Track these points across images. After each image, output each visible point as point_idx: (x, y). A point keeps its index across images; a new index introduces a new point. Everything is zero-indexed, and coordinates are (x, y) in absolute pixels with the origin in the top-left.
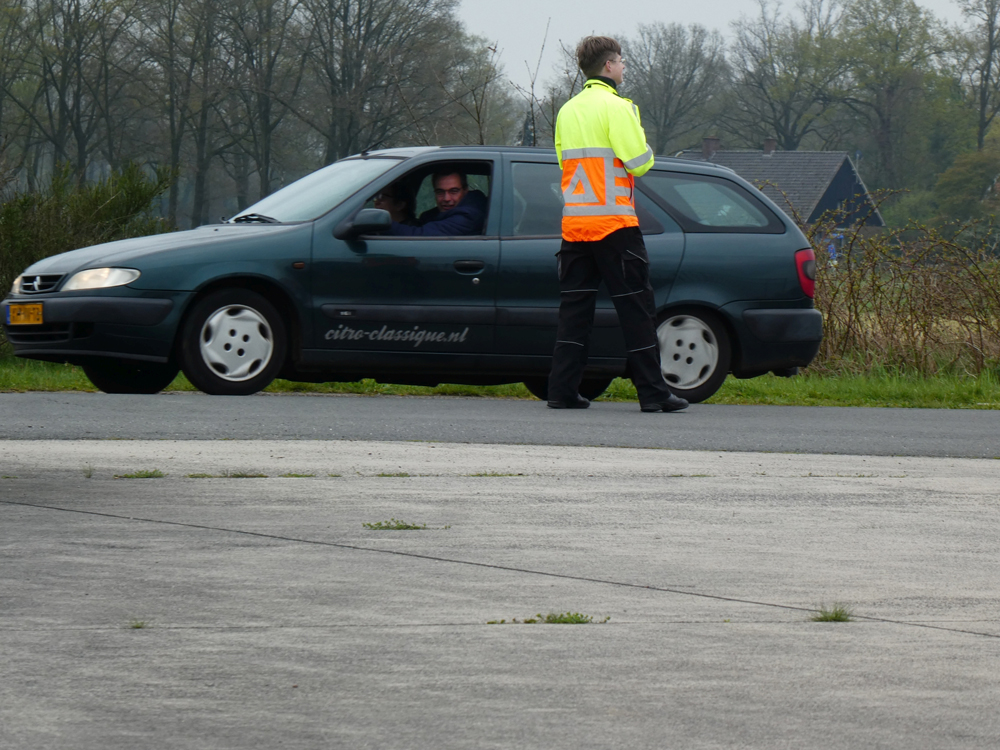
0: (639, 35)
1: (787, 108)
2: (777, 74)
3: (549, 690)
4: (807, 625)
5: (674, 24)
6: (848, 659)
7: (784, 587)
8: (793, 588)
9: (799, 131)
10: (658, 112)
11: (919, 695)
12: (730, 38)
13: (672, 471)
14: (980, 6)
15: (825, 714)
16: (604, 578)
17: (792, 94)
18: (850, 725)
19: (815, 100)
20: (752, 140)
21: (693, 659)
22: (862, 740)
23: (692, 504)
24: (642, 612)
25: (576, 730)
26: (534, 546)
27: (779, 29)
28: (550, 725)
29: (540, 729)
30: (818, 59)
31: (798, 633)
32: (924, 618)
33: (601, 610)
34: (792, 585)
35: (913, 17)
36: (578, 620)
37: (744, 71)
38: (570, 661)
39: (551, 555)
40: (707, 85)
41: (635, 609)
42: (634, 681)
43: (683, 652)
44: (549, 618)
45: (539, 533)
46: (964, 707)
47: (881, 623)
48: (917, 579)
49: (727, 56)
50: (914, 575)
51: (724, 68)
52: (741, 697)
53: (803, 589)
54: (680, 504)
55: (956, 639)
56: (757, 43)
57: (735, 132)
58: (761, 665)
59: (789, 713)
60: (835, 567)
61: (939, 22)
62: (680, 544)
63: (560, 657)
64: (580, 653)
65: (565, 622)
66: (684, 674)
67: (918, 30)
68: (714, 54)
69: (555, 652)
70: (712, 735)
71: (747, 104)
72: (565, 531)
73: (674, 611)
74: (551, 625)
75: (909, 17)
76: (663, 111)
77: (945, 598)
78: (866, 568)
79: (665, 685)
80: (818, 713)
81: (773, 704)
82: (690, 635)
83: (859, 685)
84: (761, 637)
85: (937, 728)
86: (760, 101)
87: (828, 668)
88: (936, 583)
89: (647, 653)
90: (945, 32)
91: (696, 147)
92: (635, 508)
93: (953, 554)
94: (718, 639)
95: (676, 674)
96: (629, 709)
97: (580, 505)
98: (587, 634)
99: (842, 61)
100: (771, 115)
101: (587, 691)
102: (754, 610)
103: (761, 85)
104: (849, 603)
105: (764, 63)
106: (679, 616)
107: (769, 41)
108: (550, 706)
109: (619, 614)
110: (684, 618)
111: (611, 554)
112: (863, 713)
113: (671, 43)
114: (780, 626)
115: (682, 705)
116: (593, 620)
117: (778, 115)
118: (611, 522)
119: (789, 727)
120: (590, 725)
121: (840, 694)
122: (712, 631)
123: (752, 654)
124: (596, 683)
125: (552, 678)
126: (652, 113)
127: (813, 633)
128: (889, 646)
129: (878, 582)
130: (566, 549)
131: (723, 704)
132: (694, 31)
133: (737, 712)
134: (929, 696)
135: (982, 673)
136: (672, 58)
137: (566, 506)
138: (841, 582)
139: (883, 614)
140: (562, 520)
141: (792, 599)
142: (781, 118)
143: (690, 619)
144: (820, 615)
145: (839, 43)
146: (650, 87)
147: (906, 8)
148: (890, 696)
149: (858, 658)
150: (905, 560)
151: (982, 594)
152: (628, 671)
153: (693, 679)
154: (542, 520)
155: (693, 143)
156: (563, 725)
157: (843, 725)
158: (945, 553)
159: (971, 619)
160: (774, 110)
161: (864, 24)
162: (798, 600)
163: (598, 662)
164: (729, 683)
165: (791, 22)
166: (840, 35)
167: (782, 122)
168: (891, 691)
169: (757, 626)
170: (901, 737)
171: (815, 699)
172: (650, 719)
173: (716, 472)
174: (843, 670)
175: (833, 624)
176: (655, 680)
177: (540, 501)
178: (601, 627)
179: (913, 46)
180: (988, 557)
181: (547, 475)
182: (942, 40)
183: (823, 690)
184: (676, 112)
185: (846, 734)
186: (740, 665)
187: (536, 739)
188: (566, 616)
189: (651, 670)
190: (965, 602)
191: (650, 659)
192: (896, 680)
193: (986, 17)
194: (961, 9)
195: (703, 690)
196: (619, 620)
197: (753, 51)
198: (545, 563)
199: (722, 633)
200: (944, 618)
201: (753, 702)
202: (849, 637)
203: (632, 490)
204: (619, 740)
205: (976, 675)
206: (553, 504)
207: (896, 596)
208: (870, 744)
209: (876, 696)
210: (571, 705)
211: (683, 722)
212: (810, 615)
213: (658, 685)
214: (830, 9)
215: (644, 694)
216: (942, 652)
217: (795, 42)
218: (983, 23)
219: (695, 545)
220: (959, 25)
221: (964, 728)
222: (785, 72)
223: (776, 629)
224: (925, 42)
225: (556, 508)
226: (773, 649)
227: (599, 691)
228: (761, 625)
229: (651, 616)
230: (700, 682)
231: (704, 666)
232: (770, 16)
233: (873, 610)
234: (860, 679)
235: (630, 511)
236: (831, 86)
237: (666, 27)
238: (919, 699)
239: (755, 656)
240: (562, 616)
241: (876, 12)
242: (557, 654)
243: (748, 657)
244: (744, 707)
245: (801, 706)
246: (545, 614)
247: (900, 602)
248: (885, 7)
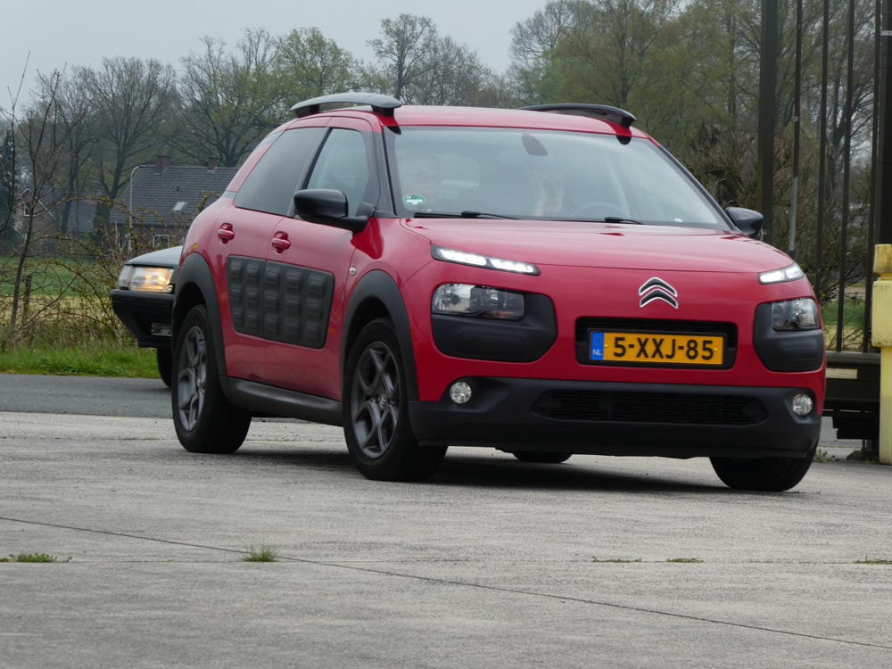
0: (104, 67)
1: (228, 131)
2: (221, 103)
3: (19, 617)
4: (239, 565)
5: (133, 59)
6: (272, 593)
7: (220, 533)
8: (228, 534)
9: (238, 151)
10: (119, 133)
11: (332, 623)
12: (181, 72)
13: (127, 435)
14: (391, 49)
15: (253, 639)
16: (67, 524)
17: (232, 120)
18: (273, 648)
19: (252, 125)
20: (198, 158)
21: (141, 592)
22: (283, 661)
23: (143, 463)
24: (99, 553)
25: (42, 652)
26: (8, 497)
27: (223, 65)
28: (20, 647)
29: (12, 650)
30: (255, 91)
31: (231, 571)
32: (335, 559)
33: (64, 551)
34: (226, 531)
35: (335, 58)
36: (45, 560)
37: (193, 100)
38: (38, 594)
39: (22, 504)
40: (161, 111)
41: (94, 551)
42: (91, 610)
43: (133, 586)
44: (19, 557)
45: (12, 486)
46: (369, 634)
47: (301, 563)
48: (332, 526)
49: (178, 86)
50: (329, 523)
51: (175, 96)
52: (182, 625)
53: (236, 534)
54: (133, 463)
55: (363, 577)
56: (204, 77)
57: (184, 151)
58: (200, 597)
59: (222, 638)
60: (263, 516)
61: (356, 62)
62: (132, 496)
63: (28, 591)
64: (45, 588)
65: (33, 561)
66: (134, 605)
67: (338, 68)
68: (167, 84)
69: (25, 586)
70: (157, 656)
71: (195, 128)
72: (34, 485)
73: (126, 552)
74: (21, 564)
75: (331, 58)
76: (124, 132)
77: (355, 543)
78: (289, 517)
79: (117, 615)
80: (247, 639)
81: (209, 630)
82: (140, 572)
83: (282, 615)
84: (201, 574)
85: (346, 651)
86: (205, 126)
87: (257, 601)
88: (348, 529)
89: (103, 587)
90: (362, 71)
91: (151, 162)
92: (95, 466)
93: (362, 505)
94: (163, 575)
95: (128, 605)
96: (87, 634)
97: (48, 463)
98: (52, 571)
99: (274, 93)
100: (215, 137)
101: (51, 619)
102: (194, 551)
103: (206, 112)
104: (275, 546)
105: (209, 93)
106: (130, 557)
107: (214, 75)
108: (20, 631)
109: (80, 554)
110: (135, 558)
111: (73, 504)
112: (284, 639)
113: (131, 75)
114: (216, 565)
115: (132, 631)
116: (58, 560)
117: (221, 138)
118: (75, 477)
119: (222, 650)
120: (54, 648)
121: (265, 622)
122: (159, 569)
123: (192, 588)
124: (59, 612)
125: (22, 608)
126: (114, 133)
127: (244, 571)
128: (307, 582)
129: (299, 529)
130: (36, 499)
131: (167, 630)
132: (151, 65)
133: (179, 638)
134: (340, 624)
135: (384, 605)
136: (132, 88)
137: (36, 463)
138: (268, 529)
139: (303, 555)
140: (32, 475)
141: (226, 542)
142: (223, 140)
143: (140, 559)
144: (249, 556)
145: (272, 79)
146: (113, 112)
147: (330, 49)
148: (308, 624)
149: (281, 592)
150: (322, 510)
151: (385, 539)
152: (86, 602)
153: (142, 610)
154: (15, 475)
155: (148, 159)
156: (32, 647)
157: (268, 648)
158: (355, 505)
159: (376, 560)
160: (217, 133)
161: (294, 62)
162: (232, 543)
163: (61, 595)
164: (172, 613)
165: (233, 59)
166: (273, 72)
167: (224, 143)
168: (309, 620)
169: (196, 565)
170: (316, 658)
171: (244, 627)
172: (105, 643)
173: (164, 436)
174: (269, 603)
175: (261, 564)
176: (109, 610)
177: (14, 459)
178: (64, 565)
179: (335, 82)
180: (391, 508)
181: (20, 437)
182: (358, 77)
183: (252, 619)
184: (135, 133)
185: (270, 656)
186: (181, 597)
187: (9, 658)
188: (34, 556)
189: (106, 602)
190: (371, 546)
191: (105, 593)
192: (313, 610)
193: (396, 59)
194: (375, 52)
195: (150, 619)
196: (80, 560)
197: (201, 83)
198: (17, 511)
199: (166, 571)
200: (353, 559)
201: (192, 629)
202: (274, 574)
203: (92, 450)
204: (78, 660)
205: (379, 607)
206: (25, 462)
207: (313, 540)
208: (290, 664)
209: (296, 624)
210: (37, 631)
211: (132, 645)
212: (241, 556)
213: (112, 615)
214: (266, 49)
215: (100, 622)
216: (351, 588)
217: (236, 76)
218: (394, 63)
219: (146, 497)
220: (373, 65)
221: (369, 651)
222: (227, 101)
223: (213, 567)
224: (344, 79)
225: (28, 465)
226: (210, 584)
227: (62, 619)
228: (200, 564)
229: (107, 556)
230: (148, 612)
231: (151, 599)
232: (215, 54)
233: (294, 552)
234: (283, 610)
235: (91, 468)
236: (266, 113)
237: (127, 61)
238: (331, 627)
239: (195, 590)
240: (31, 556)
241: (304, 53)
242: (26, 588)
243: (189, 591)
244: (184, 633)
245: (233, 632)
246: (17, 554)
247: (317, 545)
248: (311, 48)
